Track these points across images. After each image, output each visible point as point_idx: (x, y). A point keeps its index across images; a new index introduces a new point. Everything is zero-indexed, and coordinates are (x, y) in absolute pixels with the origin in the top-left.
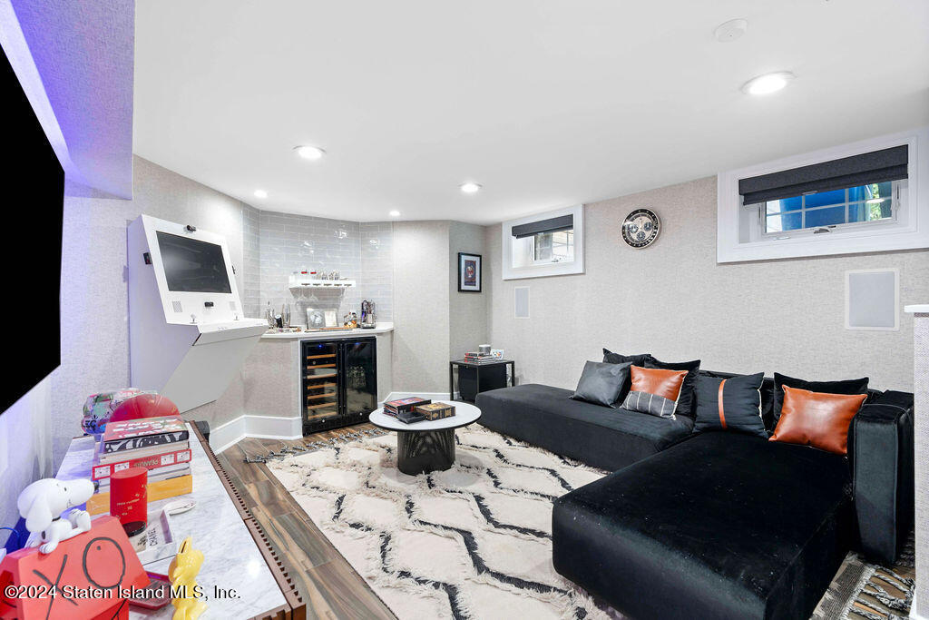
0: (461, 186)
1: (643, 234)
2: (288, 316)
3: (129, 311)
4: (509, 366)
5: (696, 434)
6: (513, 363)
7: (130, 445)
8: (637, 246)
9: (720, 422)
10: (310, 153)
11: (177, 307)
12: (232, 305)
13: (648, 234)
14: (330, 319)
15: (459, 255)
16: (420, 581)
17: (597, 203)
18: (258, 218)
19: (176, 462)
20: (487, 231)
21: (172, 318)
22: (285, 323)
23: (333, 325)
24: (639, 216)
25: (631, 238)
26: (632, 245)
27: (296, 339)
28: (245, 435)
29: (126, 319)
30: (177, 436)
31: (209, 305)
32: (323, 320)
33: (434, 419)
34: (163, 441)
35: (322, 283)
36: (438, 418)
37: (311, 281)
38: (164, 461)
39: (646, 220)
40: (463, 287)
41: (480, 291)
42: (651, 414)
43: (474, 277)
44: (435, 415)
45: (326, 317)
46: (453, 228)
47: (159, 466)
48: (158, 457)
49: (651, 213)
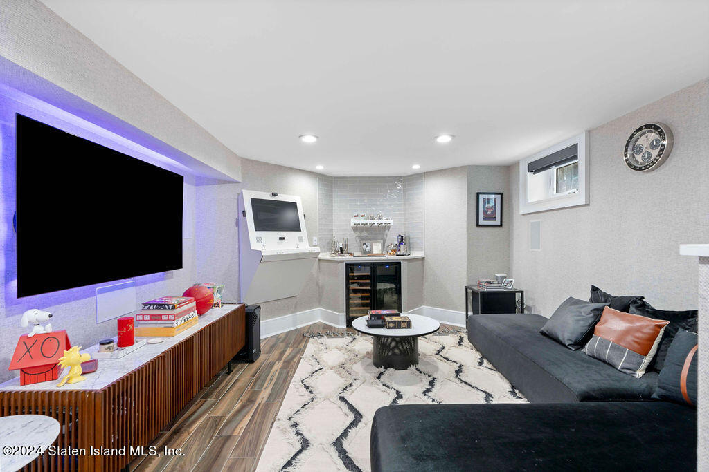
0: (436, 137)
1: (649, 155)
2: (347, 245)
3: (239, 242)
4: (518, 296)
5: (655, 400)
6: (522, 292)
7: (152, 307)
8: (640, 169)
9: (680, 393)
10: (309, 139)
11: (259, 240)
12: (301, 239)
13: (655, 153)
14: (377, 248)
15: (478, 194)
16: (298, 433)
17: (602, 127)
18: (329, 182)
19: (168, 320)
20: (508, 170)
21: (255, 246)
22: (345, 250)
23: (378, 252)
24: (644, 133)
25: (636, 161)
26: (635, 168)
27: (343, 261)
28: (319, 320)
29: (237, 247)
30: (171, 306)
31: (282, 239)
32: (372, 249)
33: (390, 328)
34: (165, 308)
35: (369, 222)
36: (394, 328)
37: (361, 221)
38: (164, 318)
39: (653, 136)
40: (481, 222)
41: (501, 225)
42: (609, 364)
43: (494, 212)
44: (392, 325)
45: (374, 247)
46: (470, 172)
47: (161, 319)
48: (161, 315)
49: (656, 128)
